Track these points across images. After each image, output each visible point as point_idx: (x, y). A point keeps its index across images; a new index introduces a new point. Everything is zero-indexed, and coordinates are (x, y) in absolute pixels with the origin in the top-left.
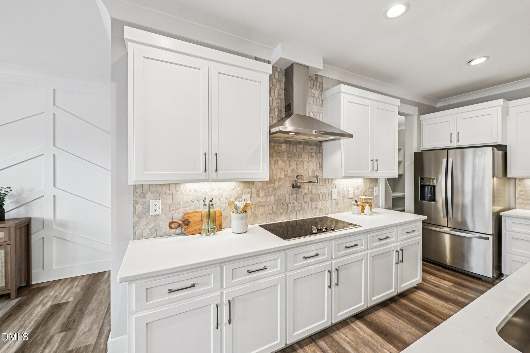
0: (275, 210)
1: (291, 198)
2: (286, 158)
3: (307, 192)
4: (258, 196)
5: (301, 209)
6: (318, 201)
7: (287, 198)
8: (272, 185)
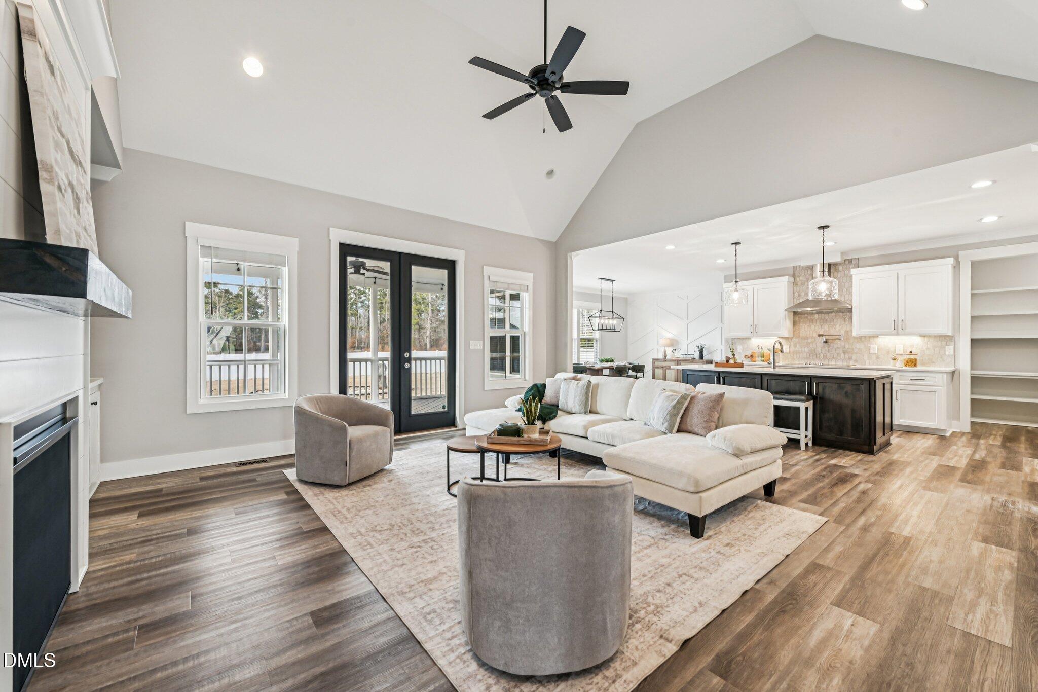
0: (808, 356)
1: (823, 350)
2: (818, 324)
3: (839, 346)
4: (795, 346)
5: (833, 358)
6: (852, 354)
7: (819, 350)
8: (806, 341)
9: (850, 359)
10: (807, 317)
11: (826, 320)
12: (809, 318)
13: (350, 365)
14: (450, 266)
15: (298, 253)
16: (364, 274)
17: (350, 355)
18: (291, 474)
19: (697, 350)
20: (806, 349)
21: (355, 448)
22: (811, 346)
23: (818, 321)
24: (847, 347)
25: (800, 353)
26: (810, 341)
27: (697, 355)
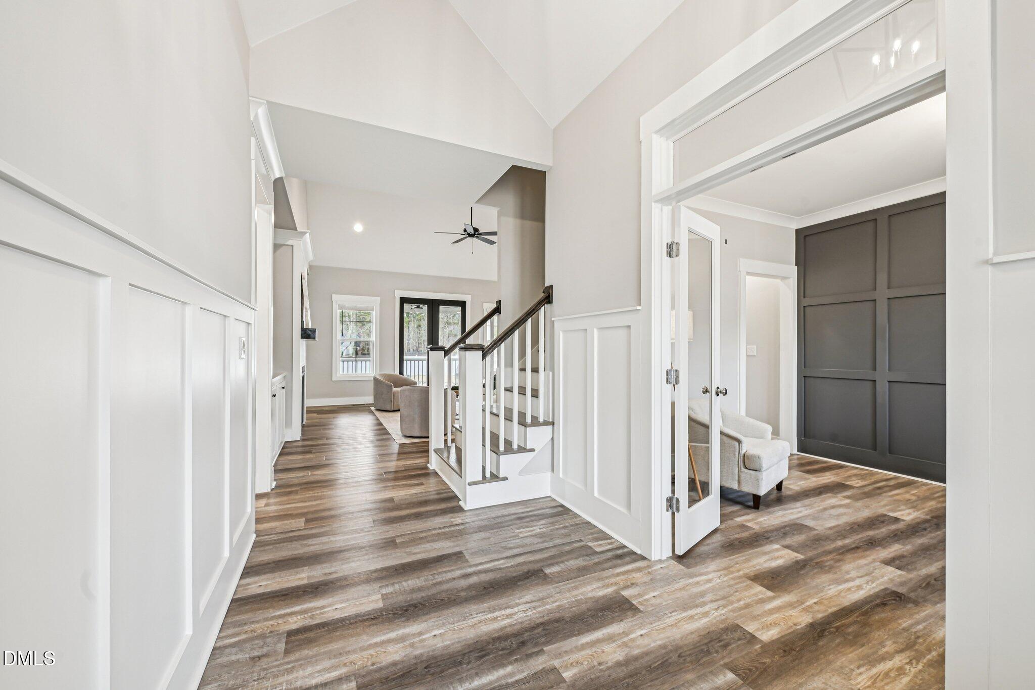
13: (405, 362)
14: (462, 304)
15: (380, 304)
16: (422, 308)
17: (405, 357)
18: (373, 408)
21: (396, 395)
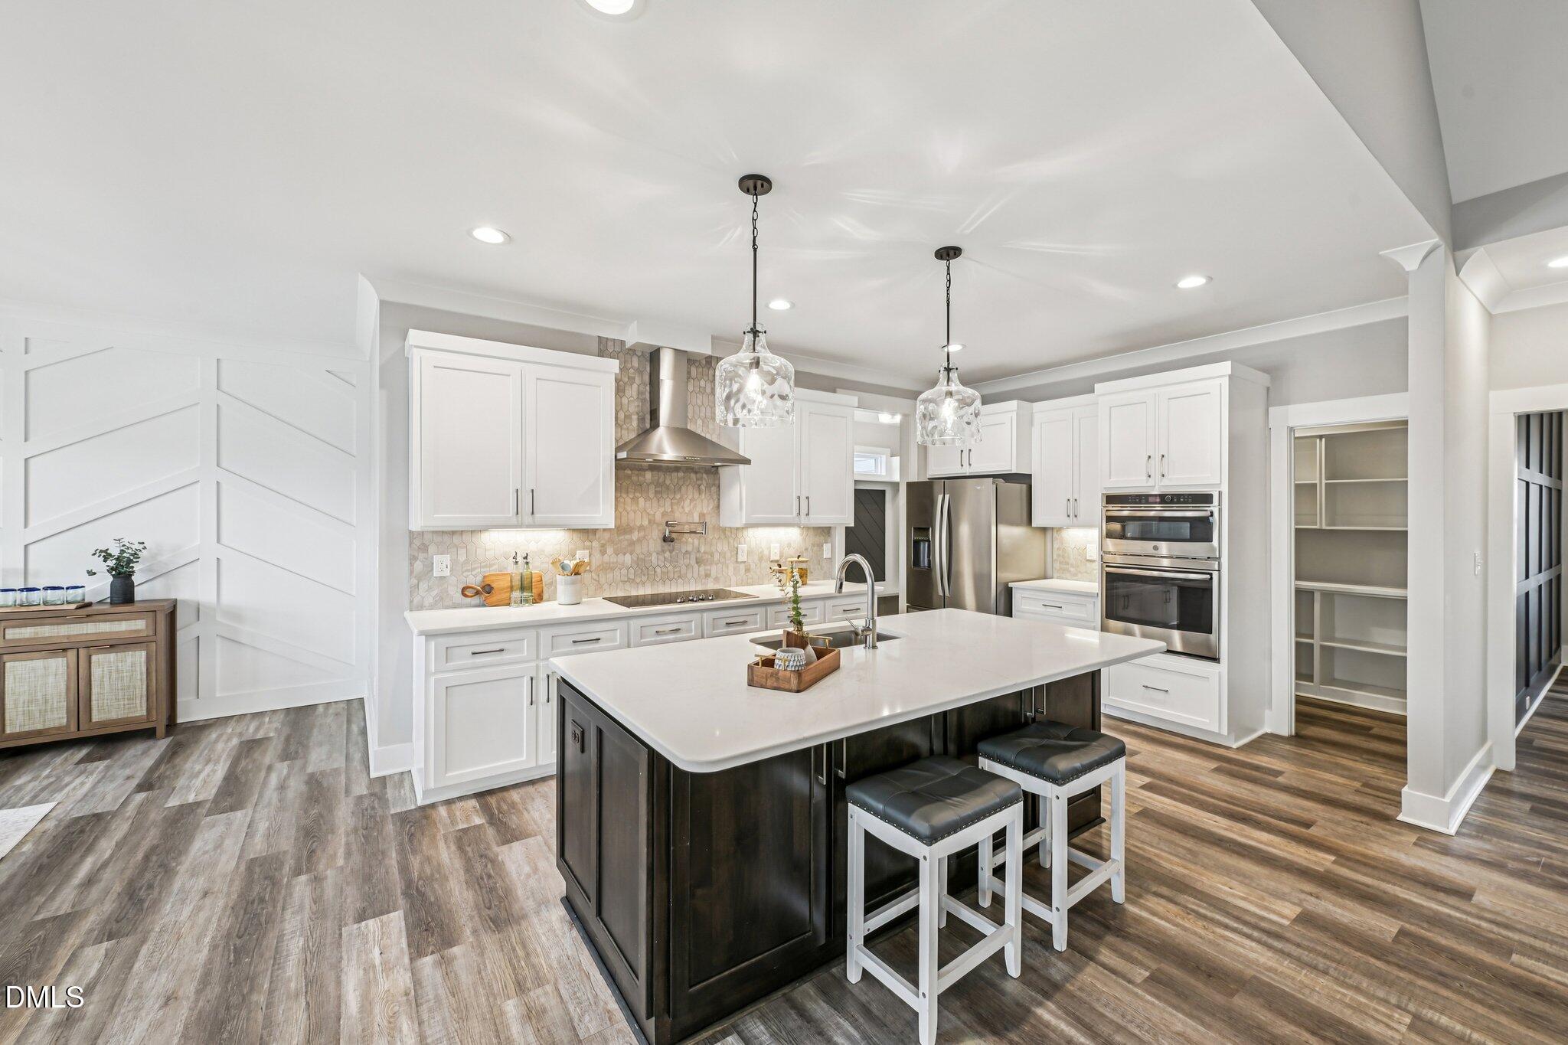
0: (632, 576)
1: (661, 557)
2: (651, 495)
3: (689, 548)
4: (603, 552)
5: (679, 577)
6: (711, 564)
7: (654, 558)
8: (627, 537)
9: (707, 576)
10: (629, 477)
11: (668, 488)
12: (634, 478)
19: (101, 566)
20: (628, 559)
22: (638, 550)
23: (652, 488)
24: (703, 549)
25: (613, 569)
26: (635, 536)
27: (100, 586)
